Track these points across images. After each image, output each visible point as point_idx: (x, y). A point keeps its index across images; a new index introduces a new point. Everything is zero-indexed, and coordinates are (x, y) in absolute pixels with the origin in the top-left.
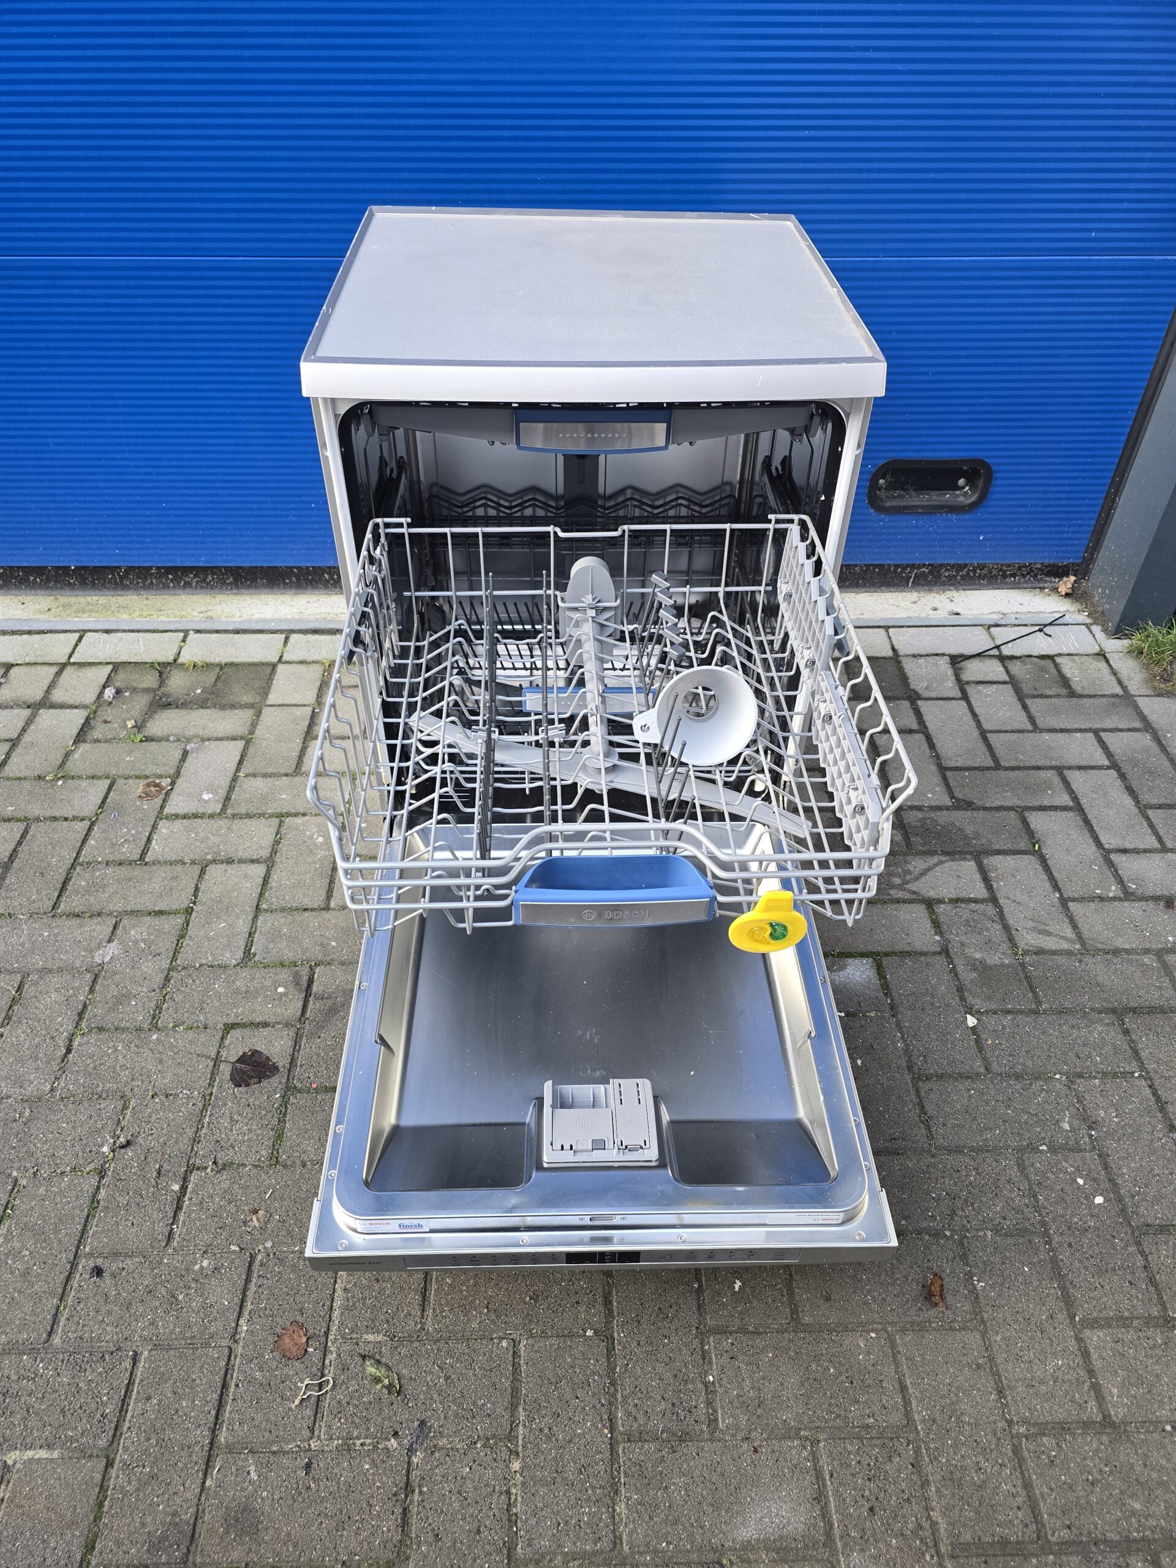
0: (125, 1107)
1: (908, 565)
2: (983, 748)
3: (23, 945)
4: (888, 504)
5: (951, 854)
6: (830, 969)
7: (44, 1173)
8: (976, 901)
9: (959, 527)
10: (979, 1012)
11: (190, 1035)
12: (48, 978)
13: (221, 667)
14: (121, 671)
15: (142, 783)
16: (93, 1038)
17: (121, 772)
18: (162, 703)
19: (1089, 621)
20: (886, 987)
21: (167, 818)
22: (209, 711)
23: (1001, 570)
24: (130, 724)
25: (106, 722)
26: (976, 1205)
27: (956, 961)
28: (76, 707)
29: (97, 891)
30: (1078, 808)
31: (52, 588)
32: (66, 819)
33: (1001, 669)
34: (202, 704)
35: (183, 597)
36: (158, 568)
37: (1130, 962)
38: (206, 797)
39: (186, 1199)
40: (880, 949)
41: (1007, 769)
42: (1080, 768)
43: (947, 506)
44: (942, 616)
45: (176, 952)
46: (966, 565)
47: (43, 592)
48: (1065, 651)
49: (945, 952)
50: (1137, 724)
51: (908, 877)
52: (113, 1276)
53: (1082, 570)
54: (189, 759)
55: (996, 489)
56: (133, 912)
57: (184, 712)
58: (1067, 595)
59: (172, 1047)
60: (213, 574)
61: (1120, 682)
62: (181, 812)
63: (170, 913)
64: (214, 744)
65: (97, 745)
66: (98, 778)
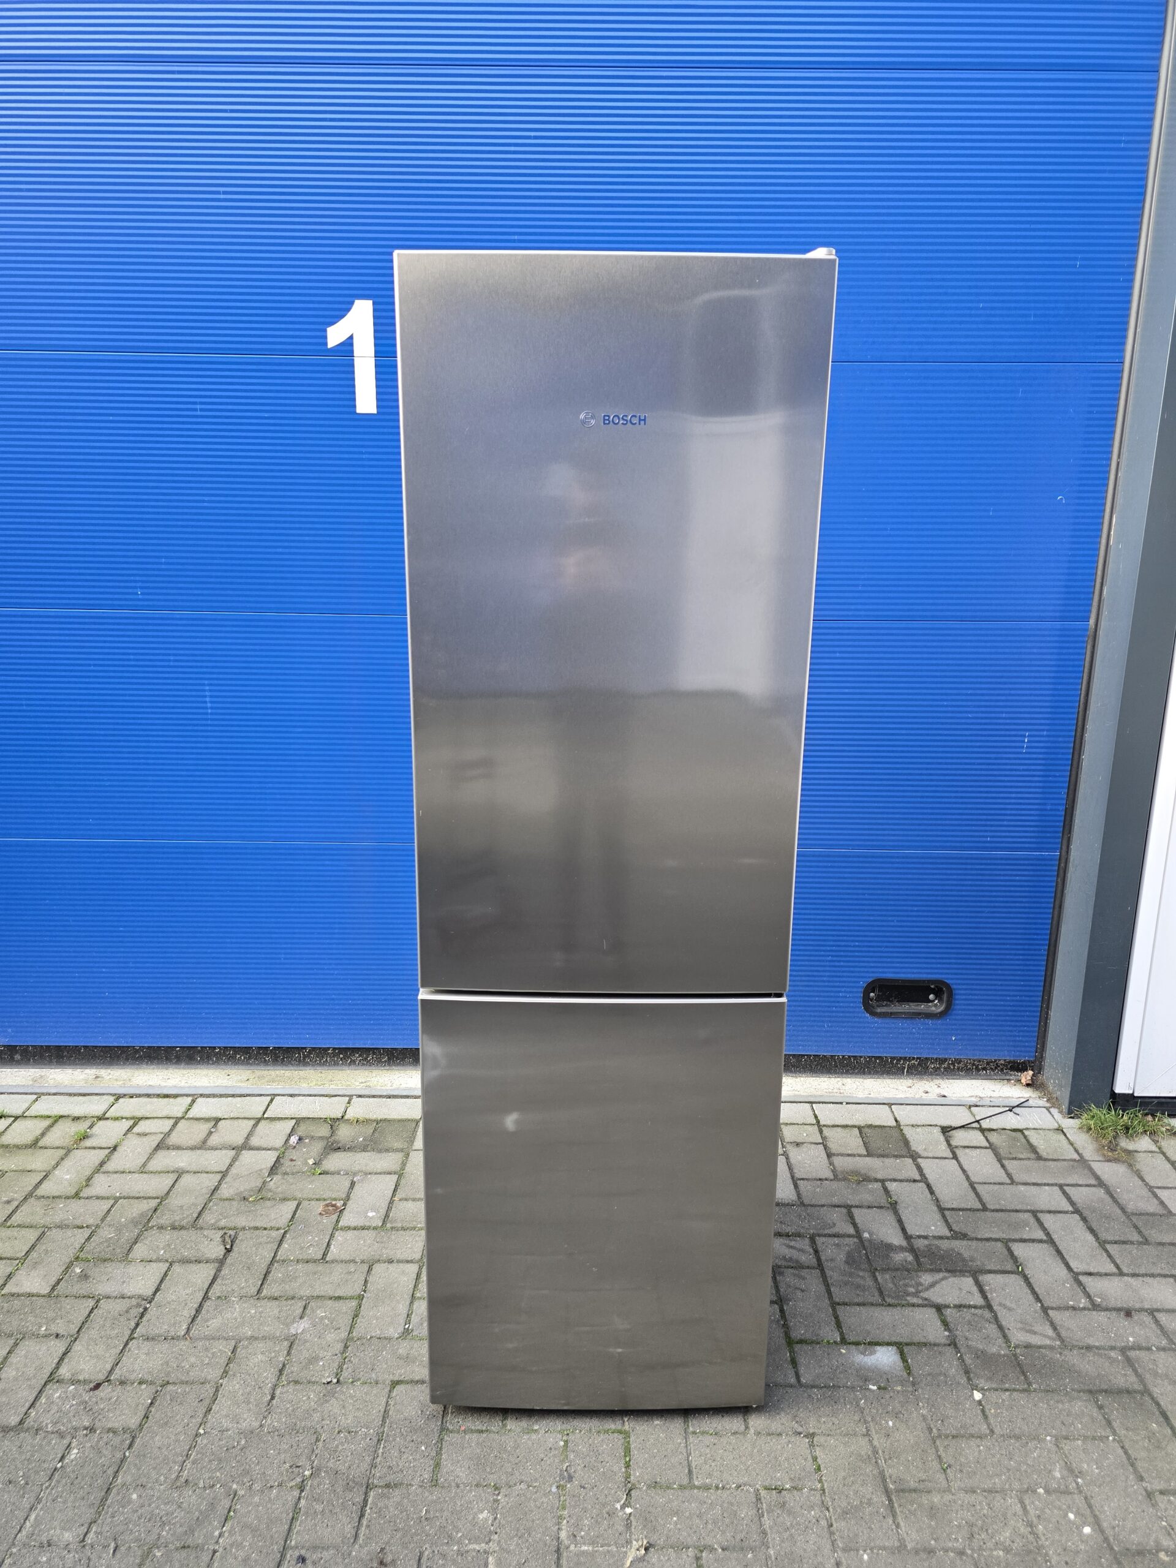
0: (318, 1440)
1: (901, 1058)
2: (973, 1195)
3: (236, 1319)
4: (879, 1010)
5: (953, 1272)
6: (863, 1353)
7: (256, 1487)
8: (975, 1307)
9: (935, 1029)
10: (983, 1389)
11: (366, 1388)
12: (255, 1344)
13: (378, 1122)
14: (302, 1124)
15: (323, 1203)
16: (291, 1388)
17: (305, 1196)
18: (334, 1147)
19: (1048, 1105)
20: (908, 1368)
21: (341, 1229)
22: (369, 1154)
23: (974, 1064)
24: (311, 1162)
25: (292, 1160)
26: (990, 1531)
27: (962, 1350)
28: (269, 1150)
29: (291, 1281)
30: (1051, 1241)
31: (251, 1064)
32: (265, 1229)
33: (982, 1137)
34: (364, 1149)
35: (348, 1072)
36: (334, 1049)
37: (1100, 1355)
38: (370, 1214)
39: (368, 1508)
40: (901, 1340)
41: (993, 1211)
42: (1050, 1212)
43: (924, 1014)
44: (932, 1097)
45: (352, 1327)
46: (946, 1060)
47: (243, 1067)
48: (1031, 1126)
49: (953, 1344)
50: (1093, 1182)
51: (920, 1288)
52: (314, 1563)
53: (1036, 1065)
54: (356, 1187)
55: (957, 1002)
56: (318, 1297)
57: (350, 1154)
58: (1028, 1085)
59: (351, 1397)
60: (374, 1053)
61: (1076, 1151)
62: (353, 1225)
63: (346, 1299)
64: (374, 1177)
65: (286, 1177)
66: (289, 1200)
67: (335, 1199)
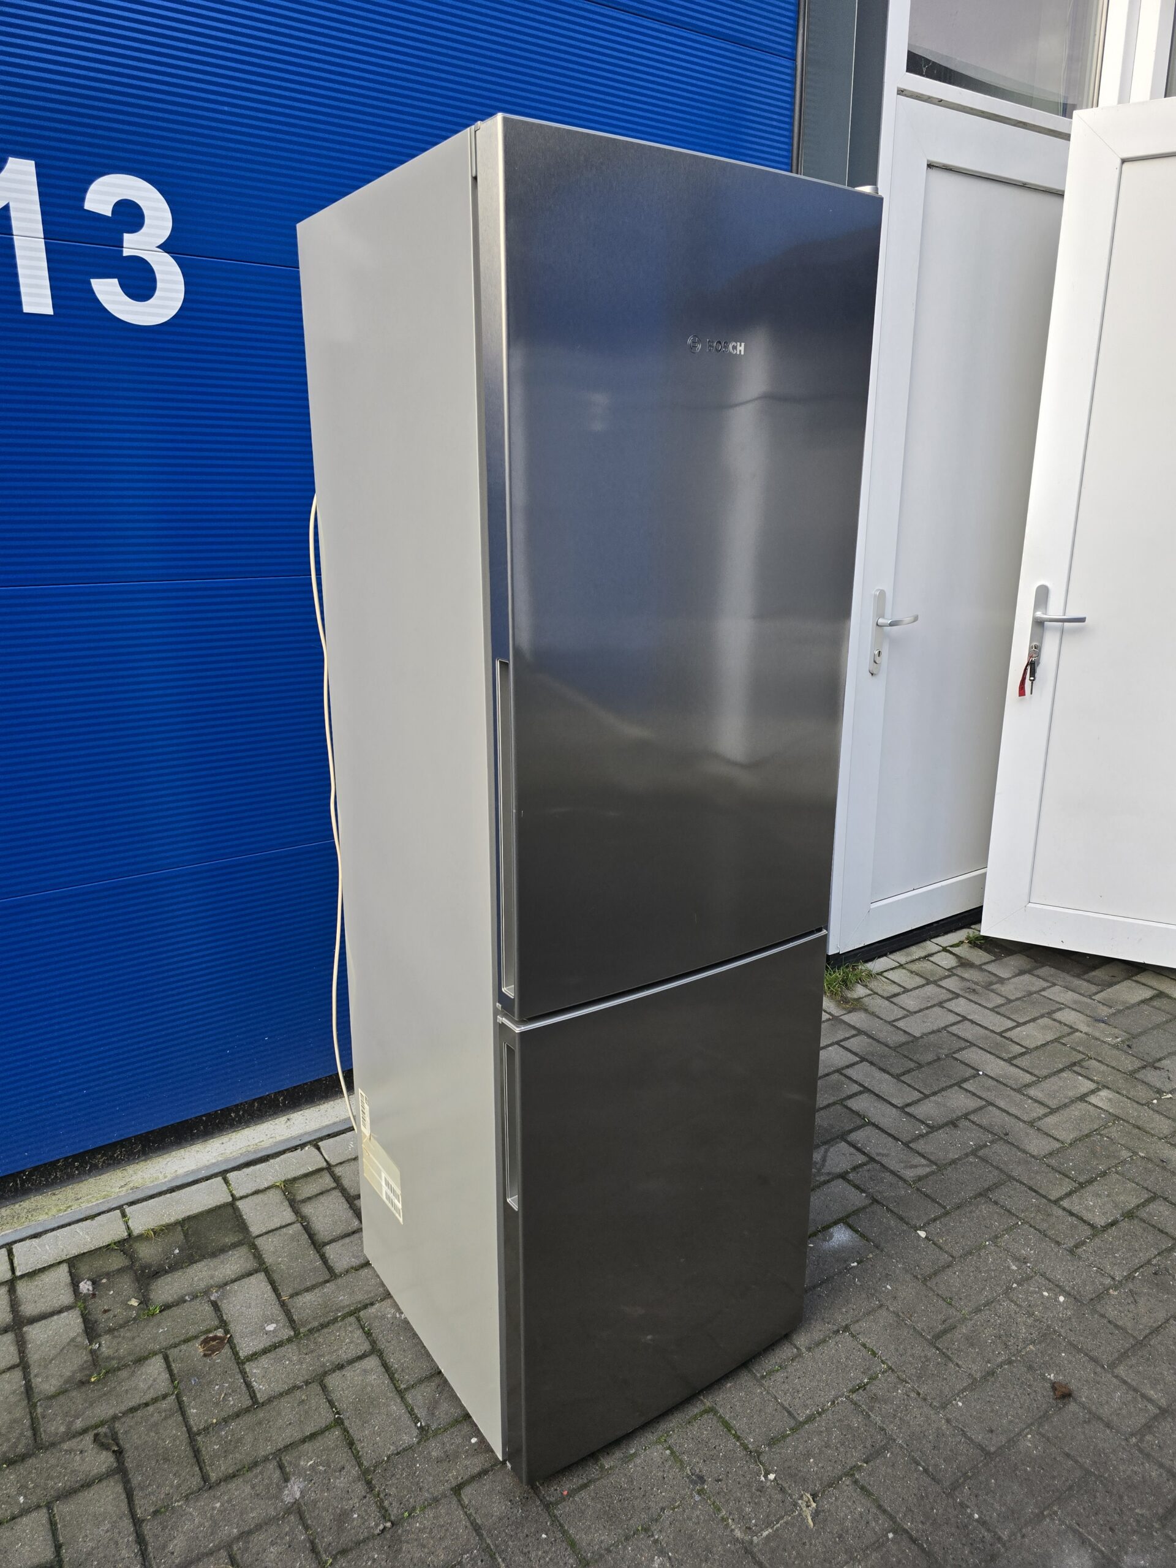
3: (201, 1525)
5: (828, 1143)
6: (825, 1240)
8: (864, 1164)
10: (921, 1227)
11: (430, 1513)
12: (254, 1539)
13: (182, 1223)
14: (80, 1264)
15: (196, 1342)
16: (342, 1562)
17: (165, 1344)
18: (148, 1274)
20: (863, 1236)
21: (248, 1360)
22: (203, 1263)
24: (134, 1302)
25: (105, 1311)
26: (1013, 1335)
27: (885, 1203)
28: (61, 1311)
29: (236, 1447)
30: (866, 1089)
32: (147, 1405)
34: (190, 1260)
37: (965, 1164)
38: (271, 1327)
40: (840, 1216)
42: (848, 1067)
45: (357, 1458)
49: (875, 1201)
51: (818, 1166)
54: (224, 1305)
56: (286, 1447)
57: (177, 1273)
59: (422, 1530)
62: (257, 1349)
63: (323, 1431)
64: (236, 1286)
65: (116, 1333)
66: (146, 1358)
67: (209, 1331)
